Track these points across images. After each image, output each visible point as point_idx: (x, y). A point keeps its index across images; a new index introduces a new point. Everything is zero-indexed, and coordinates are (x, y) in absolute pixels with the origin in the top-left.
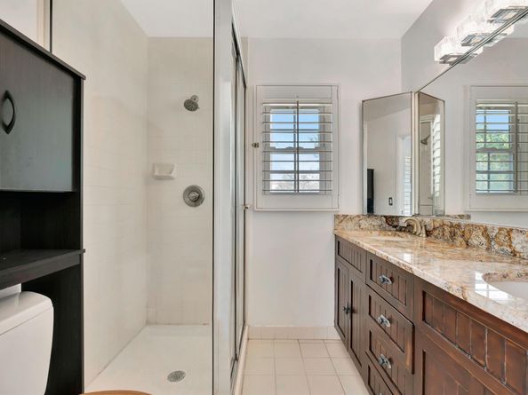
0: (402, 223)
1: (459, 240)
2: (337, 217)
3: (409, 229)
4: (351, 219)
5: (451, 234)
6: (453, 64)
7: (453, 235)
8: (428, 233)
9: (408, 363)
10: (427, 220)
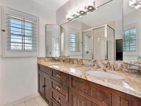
0: (56, 59)
1: (71, 62)
2: (38, 58)
3: (58, 60)
4: (43, 58)
5: (69, 61)
6: (70, 21)
7: (70, 61)
8: (64, 61)
9: (67, 99)
10: (63, 58)
